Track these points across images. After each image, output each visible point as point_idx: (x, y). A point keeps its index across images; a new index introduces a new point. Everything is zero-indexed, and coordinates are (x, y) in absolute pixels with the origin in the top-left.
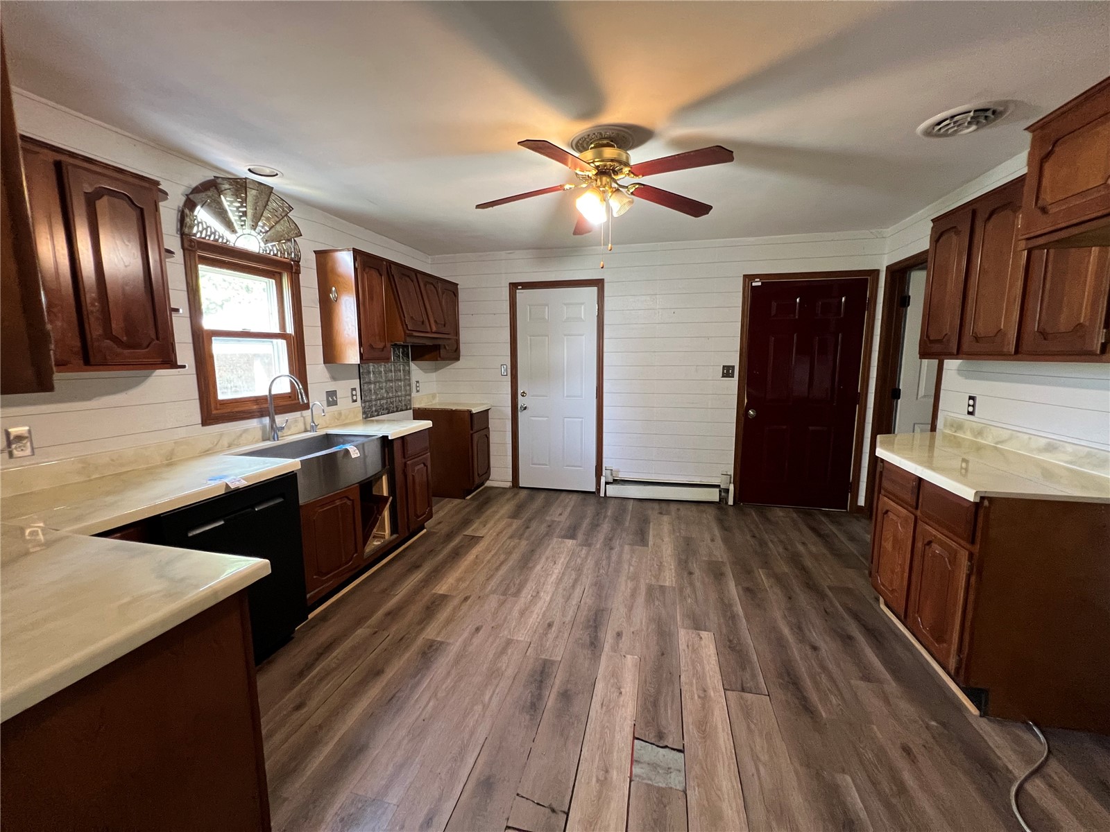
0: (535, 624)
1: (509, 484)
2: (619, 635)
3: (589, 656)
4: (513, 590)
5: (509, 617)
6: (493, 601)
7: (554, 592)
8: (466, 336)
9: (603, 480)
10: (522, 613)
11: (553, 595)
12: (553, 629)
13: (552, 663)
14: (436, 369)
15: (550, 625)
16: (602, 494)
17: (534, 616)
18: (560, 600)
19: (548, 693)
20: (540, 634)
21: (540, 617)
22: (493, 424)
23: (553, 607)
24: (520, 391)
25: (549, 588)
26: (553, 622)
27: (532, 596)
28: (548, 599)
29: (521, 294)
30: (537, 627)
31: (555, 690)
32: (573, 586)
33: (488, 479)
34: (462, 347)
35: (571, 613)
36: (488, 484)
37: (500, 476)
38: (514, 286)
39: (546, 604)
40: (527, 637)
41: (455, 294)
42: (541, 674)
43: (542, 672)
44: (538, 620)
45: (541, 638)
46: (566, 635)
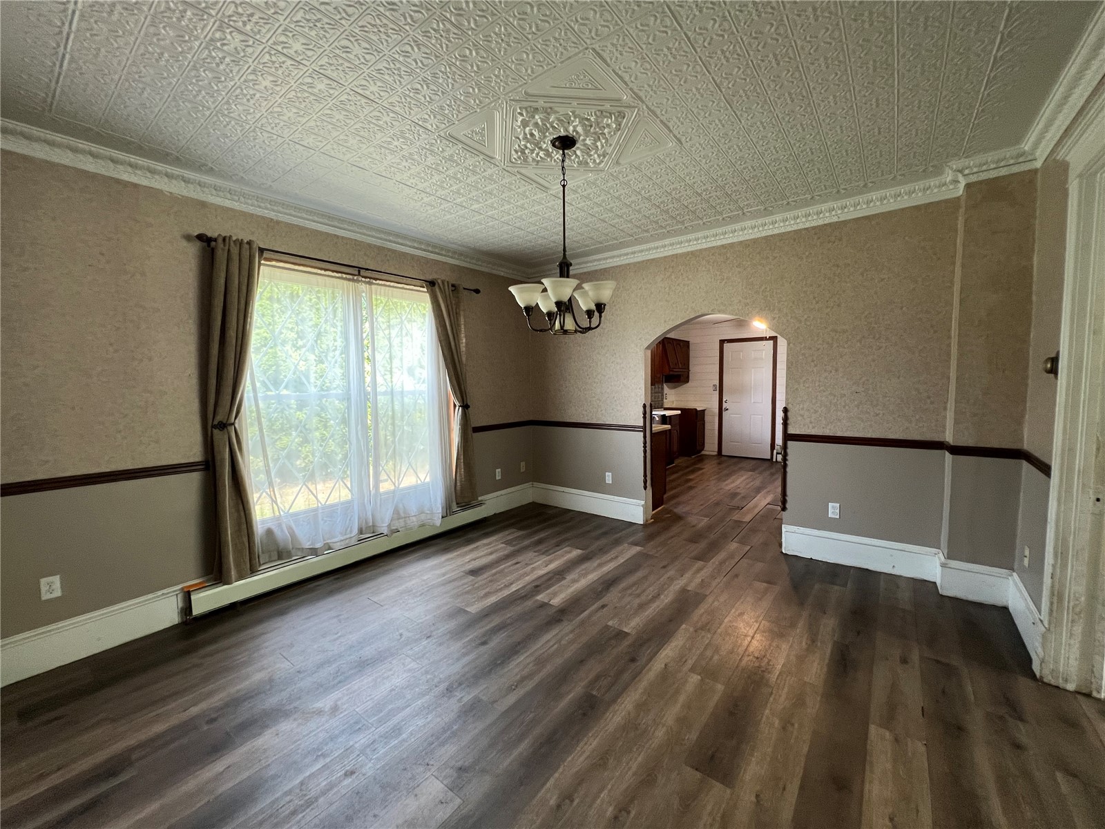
1: (716, 453)
8: (694, 369)
9: (775, 452)
14: (675, 388)
16: (774, 460)
22: (707, 418)
24: (724, 400)
29: (726, 345)
33: (703, 449)
34: (690, 375)
36: (703, 453)
37: (710, 447)
38: (722, 342)
41: (688, 347)
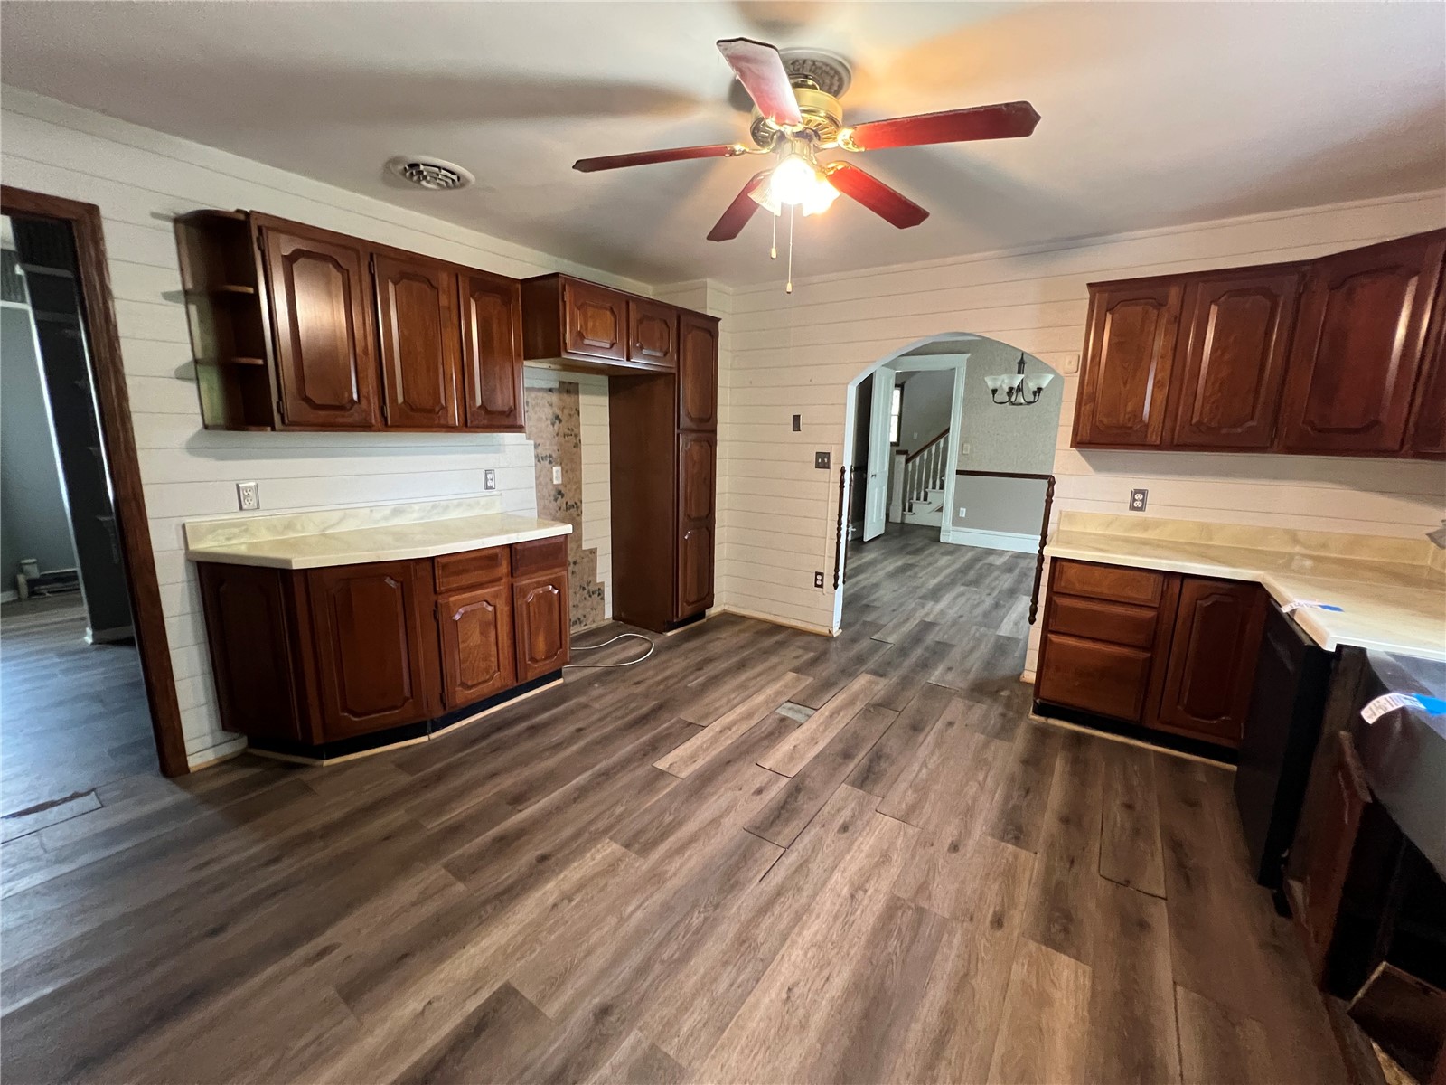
0: (867, 834)
2: (759, 792)
3: (808, 780)
4: (904, 919)
5: (908, 856)
6: (941, 902)
7: (821, 889)
10: (885, 858)
11: (825, 883)
12: (841, 821)
13: (853, 784)
15: (844, 828)
17: (866, 848)
18: (816, 868)
19: (863, 761)
20: (861, 820)
21: (857, 843)
23: (832, 859)
25: (828, 902)
26: (839, 831)
27: (866, 891)
28: (837, 875)
30: (864, 828)
31: (856, 761)
32: (779, 893)
35: (807, 839)
39: (842, 865)
40: (880, 819)
42: (867, 778)
43: (866, 778)
44: (861, 839)
45: (861, 812)
46: (827, 809)
